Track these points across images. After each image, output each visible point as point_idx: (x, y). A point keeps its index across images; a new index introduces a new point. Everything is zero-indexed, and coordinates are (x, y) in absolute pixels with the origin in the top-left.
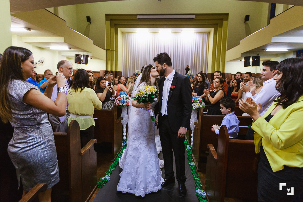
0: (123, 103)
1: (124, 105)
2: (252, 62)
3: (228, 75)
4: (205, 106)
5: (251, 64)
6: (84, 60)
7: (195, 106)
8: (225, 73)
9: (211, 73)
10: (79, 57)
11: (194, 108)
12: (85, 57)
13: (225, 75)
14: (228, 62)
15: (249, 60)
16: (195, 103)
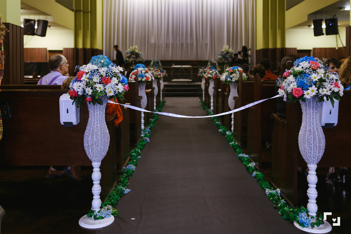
0: (141, 78)
1: (143, 80)
2: (326, 29)
3: (291, 51)
4: (247, 78)
5: (324, 32)
6: (41, 28)
7: (234, 77)
8: (286, 49)
9: (262, 50)
10: (31, 24)
11: (234, 80)
12: (41, 24)
13: (287, 52)
14: (290, 30)
15: (321, 25)
16: (234, 74)
